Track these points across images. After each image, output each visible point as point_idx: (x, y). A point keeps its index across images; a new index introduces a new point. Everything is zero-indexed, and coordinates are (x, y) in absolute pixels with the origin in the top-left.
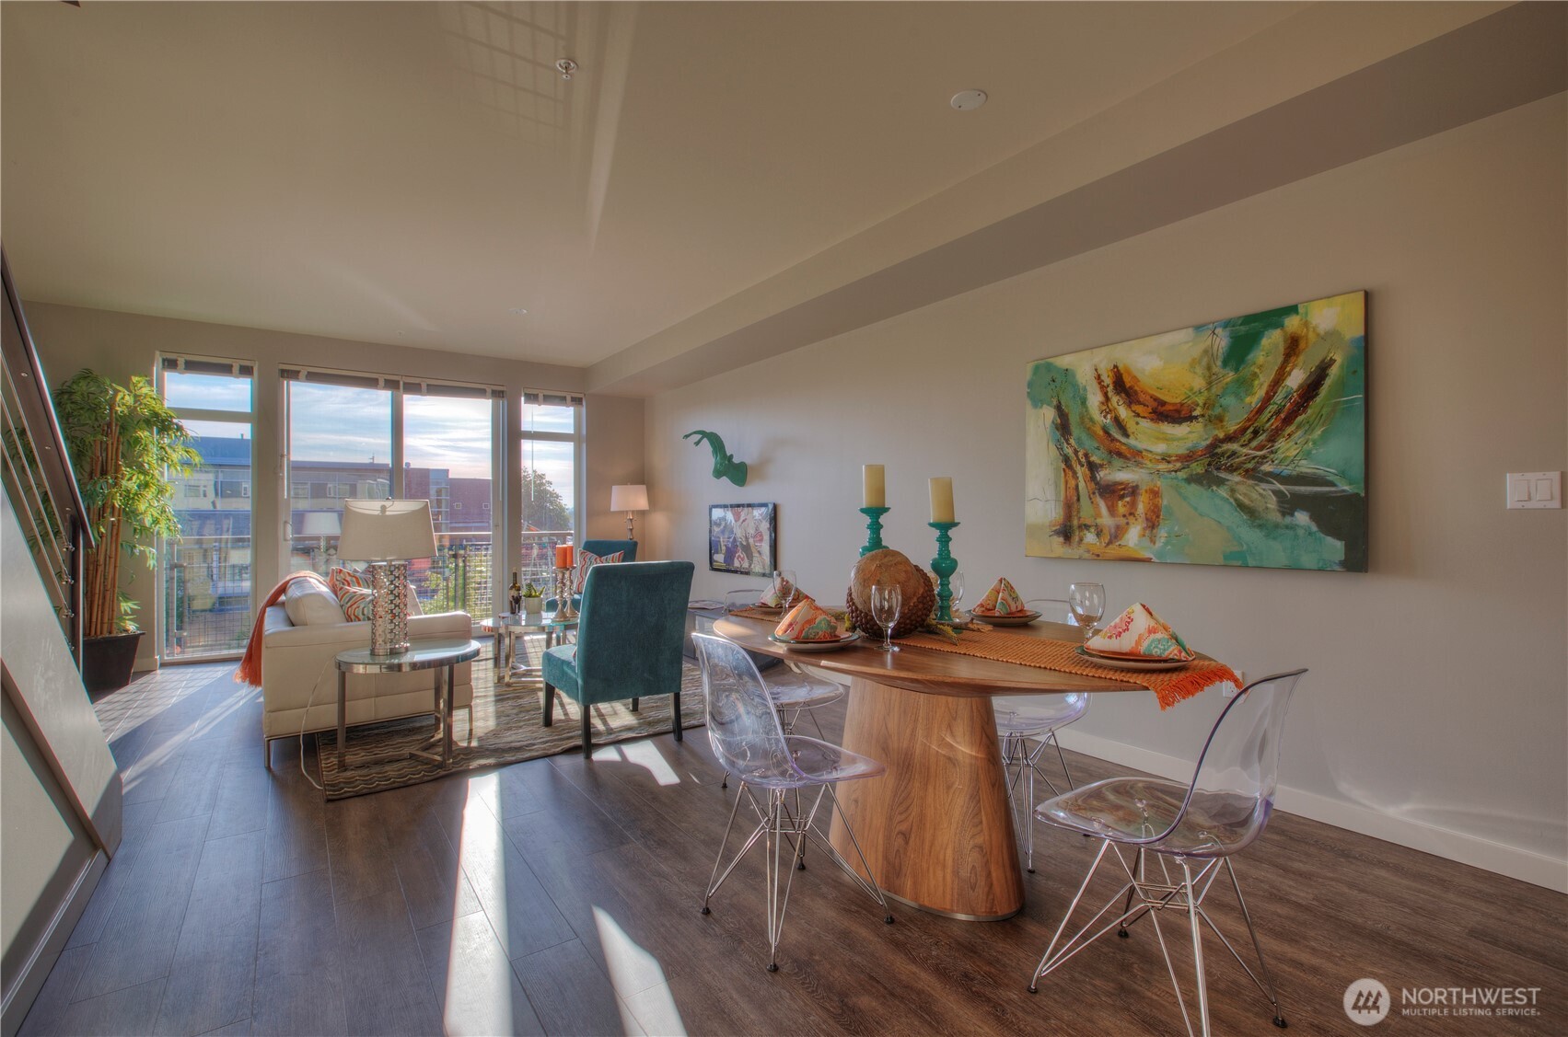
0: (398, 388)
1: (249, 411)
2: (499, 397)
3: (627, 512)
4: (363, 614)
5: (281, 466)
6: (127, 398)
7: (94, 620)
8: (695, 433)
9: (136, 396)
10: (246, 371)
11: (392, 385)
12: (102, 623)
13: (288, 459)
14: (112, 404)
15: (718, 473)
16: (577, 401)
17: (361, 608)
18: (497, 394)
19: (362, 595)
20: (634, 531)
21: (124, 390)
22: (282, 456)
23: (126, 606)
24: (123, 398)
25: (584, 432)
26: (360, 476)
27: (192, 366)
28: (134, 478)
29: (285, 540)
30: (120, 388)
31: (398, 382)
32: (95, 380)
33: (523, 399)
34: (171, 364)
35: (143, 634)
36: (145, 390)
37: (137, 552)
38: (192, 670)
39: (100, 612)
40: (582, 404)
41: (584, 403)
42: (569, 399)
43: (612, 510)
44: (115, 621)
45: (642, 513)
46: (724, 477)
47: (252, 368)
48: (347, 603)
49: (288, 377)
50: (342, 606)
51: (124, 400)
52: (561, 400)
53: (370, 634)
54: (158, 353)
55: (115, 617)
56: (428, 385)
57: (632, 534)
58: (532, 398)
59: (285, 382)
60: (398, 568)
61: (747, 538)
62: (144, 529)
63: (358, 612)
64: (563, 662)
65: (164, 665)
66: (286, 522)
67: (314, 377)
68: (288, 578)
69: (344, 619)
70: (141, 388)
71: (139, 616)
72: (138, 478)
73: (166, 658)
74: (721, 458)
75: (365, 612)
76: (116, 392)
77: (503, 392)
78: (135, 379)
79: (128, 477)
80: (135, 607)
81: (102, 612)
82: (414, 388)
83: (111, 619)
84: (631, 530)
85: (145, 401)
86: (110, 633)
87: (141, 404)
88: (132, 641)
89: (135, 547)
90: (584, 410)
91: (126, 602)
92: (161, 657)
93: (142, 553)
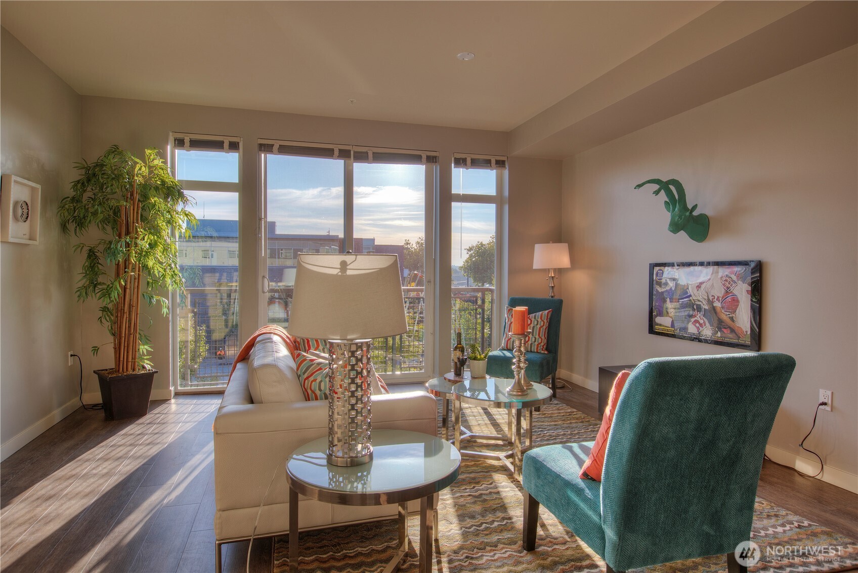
0: (349, 157)
1: (238, 182)
2: (433, 162)
3: (549, 269)
4: (320, 390)
5: (260, 228)
6: (143, 169)
7: (122, 359)
8: (649, 182)
9: (150, 167)
10: (234, 146)
11: (344, 154)
12: (127, 362)
13: (266, 222)
14: (131, 174)
15: (675, 227)
16: (500, 164)
17: (318, 381)
18: (431, 160)
19: (319, 364)
20: (555, 288)
21: (140, 162)
22: (260, 219)
23: (144, 348)
24: (140, 169)
25: (506, 193)
26: (321, 244)
27: (197, 144)
28: (146, 238)
29: (264, 292)
30: (138, 160)
31: (349, 151)
32: (120, 153)
33: (453, 165)
34: (180, 143)
35: (157, 372)
36: (156, 162)
37: (154, 301)
38: (195, 401)
39: (126, 352)
40: (505, 167)
41: (507, 166)
42: (493, 162)
43: (534, 268)
44: (137, 360)
45: (560, 271)
46: (682, 231)
47: (238, 143)
48: (304, 373)
49: (264, 151)
50: (299, 377)
51: (141, 170)
52: (486, 163)
53: (327, 418)
54: (171, 134)
55: (137, 357)
56: (373, 153)
57: (553, 292)
58: (460, 162)
59: (263, 155)
60: (359, 347)
61: (710, 302)
62: (156, 281)
63: (315, 386)
64: (568, 484)
65: (178, 394)
66: (264, 277)
67: (285, 150)
68: (257, 333)
69: (301, 396)
70: (153, 160)
71: (153, 356)
72: (148, 238)
73: (179, 388)
74: (680, 211)
75: (323, 387)
76: (136, 163)
77: (435, 157)
78: (148, 152)
79: (141, 236)
80: (150, 349)
81: (127, 352)
82: (362, 157)
83: (134, 358)
84: (553, 287)
85: (156, 172)
86: (134, 370)
87: (154, 175)
88: (150, 376)
89: (153, 297)
90: (506, 173)
91: (144, 345)
92: (176, 388)
93: (158, 301)
